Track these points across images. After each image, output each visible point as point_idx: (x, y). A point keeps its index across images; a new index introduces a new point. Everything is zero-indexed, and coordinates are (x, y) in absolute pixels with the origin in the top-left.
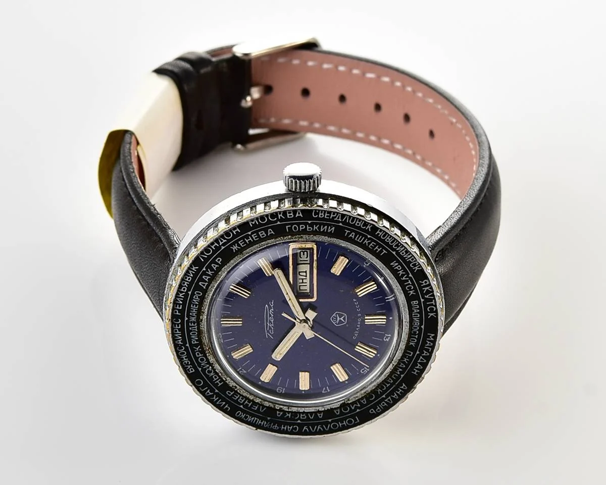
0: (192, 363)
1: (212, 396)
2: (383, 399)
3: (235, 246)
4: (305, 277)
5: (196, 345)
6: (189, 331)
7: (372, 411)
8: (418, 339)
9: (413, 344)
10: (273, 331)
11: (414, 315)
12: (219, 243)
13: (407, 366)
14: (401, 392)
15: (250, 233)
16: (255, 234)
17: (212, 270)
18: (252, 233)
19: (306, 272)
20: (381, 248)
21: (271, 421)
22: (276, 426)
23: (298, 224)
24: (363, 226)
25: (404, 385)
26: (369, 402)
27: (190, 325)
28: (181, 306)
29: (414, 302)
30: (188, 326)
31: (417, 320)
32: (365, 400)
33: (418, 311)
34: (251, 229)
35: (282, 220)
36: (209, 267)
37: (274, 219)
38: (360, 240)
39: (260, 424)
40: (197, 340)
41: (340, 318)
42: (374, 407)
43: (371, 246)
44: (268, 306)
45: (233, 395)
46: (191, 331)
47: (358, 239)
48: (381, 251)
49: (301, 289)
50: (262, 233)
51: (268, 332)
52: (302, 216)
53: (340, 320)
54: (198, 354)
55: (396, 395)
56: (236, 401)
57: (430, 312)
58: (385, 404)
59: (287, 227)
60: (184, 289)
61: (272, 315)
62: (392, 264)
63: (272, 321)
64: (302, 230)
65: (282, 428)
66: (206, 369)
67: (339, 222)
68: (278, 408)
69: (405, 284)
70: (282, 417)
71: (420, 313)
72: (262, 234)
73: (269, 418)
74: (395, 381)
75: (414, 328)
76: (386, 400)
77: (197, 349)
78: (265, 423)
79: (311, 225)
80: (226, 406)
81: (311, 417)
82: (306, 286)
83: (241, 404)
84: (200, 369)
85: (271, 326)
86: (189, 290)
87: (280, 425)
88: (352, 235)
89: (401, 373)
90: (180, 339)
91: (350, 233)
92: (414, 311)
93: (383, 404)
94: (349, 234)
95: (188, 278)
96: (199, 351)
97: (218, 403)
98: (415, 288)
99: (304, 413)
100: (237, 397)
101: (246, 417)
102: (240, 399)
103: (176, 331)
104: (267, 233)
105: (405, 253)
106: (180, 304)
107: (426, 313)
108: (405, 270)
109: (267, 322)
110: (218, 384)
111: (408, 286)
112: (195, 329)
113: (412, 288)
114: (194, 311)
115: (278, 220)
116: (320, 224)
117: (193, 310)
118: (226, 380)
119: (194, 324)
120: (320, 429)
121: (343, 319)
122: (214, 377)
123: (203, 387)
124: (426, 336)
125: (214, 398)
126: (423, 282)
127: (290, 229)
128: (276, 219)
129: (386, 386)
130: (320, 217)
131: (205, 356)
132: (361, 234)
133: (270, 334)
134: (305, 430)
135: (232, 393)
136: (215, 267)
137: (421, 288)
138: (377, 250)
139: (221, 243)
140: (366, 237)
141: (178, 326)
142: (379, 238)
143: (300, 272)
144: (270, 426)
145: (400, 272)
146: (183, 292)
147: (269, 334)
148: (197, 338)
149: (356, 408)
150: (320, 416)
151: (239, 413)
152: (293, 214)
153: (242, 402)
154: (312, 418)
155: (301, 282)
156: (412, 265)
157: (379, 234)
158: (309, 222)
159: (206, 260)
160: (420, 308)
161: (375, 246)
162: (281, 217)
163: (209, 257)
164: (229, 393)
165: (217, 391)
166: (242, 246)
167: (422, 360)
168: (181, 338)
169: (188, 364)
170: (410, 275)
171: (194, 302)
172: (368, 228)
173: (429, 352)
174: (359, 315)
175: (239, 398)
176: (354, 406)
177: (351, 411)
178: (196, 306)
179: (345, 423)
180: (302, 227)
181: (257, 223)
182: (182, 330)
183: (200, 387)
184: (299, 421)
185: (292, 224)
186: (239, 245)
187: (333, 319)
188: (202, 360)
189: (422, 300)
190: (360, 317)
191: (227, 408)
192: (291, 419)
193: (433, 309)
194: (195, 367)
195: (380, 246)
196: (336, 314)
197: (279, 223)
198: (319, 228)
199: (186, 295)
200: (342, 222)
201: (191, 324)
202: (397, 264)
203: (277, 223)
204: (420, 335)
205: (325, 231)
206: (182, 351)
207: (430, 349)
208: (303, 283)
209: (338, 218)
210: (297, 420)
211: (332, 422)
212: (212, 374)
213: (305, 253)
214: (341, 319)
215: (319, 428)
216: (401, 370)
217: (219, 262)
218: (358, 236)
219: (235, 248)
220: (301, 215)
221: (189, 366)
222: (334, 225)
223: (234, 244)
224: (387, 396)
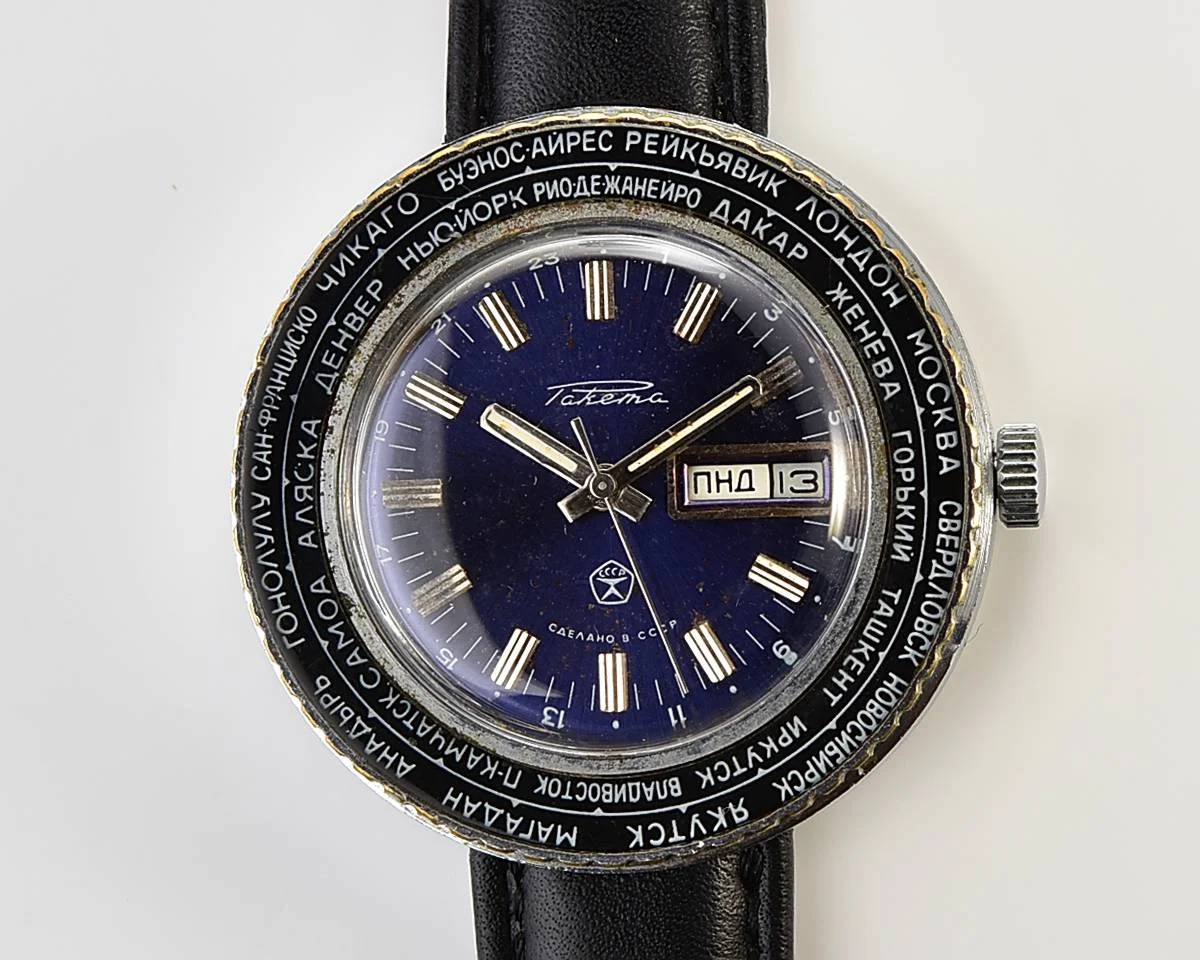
0: (470, 185)
1: (365, 240)
2: (363, 713)
3: (846, 295)
4: (735, 486)
5: (528, 195)
6: (573, 175)
7: (323, 682)
8: (559, 802)
9: (543, 787)
10: (570, 403)
11: (634, 788)
12: (853, 250)
13: (474, 774)
14: (386, 761)
15: (887, 333)
16: (883, 349)
17: (769, 234)
18: (886, 341)
19: (751, 489)
20: (845, 689)
21: (284, 404)
22: (269, 418)
23: (916, 464)
24: (913, 638)
25: (409, 768)
26: (353, 673)
27: (593, 177)
28: (654, 152)
29: (678, 786)
30: (587, 172)
31: (618, 794)
32: (360, 661)
33: (650, 798)
34: (900, 336)
35: (928, 418)
36: (778, 226)
37: (933, 398)
38: (870, 632)
39: (276, 376)
40: (544, 196)
41: (616, 586)
42: (337, 688)
43: (851, 663)
44: (651, 388)
45: (368, 297)
46: (574, 180)
47: (873, 625)
48: (836, 690)
49: (699, 477)
50: (888, 367)
51: (568, 391)
52: (941, 472)
53: (609, 586)
54: (499, 201)
55: (377, 746)
56: (349, 307)
57: (645, 831)
58: (346, 719)
59: (908, 433)
60: (707, 159)
61: (620, 401)
62: (796, 719)
63: (602, 401)
64: (900, 473)
65: (265, 437)
66: (453, 221)
67: (926, 571)
68: (330, 424)
69: (734, 759)
70: (299, 435)
71: (643, 804)
72: (885, 366)
73: (294, 398)
74: (423, 743)
75: (594, 789)
76: (359, 718)
77: (518, 198)
78: (279, 389)
79: (914, 499)
80: (332, 281)
81: (300, 516)
82: (710, 491)
83: (338, 319)
84: (452, 206)
85: (586, 397)
86: (704, 171)
87: (271, 428)
88: (885, 610)
89: (449, 760)
90: (547, 150)
91: (892, 605)
92: (648, 786)
93: (347, 713)
94: (889, 601)
95: (743, 170)
96: (510, 202)
97: (342, 256)
98: (720, 786)
99: (316, 493)
100: (361, 310)
101: (297, 335)
102: (356, 318)
103: (573, 139)
104: (888, 378)
105: (831, 754)
106: (659, 148)
107: (644, 821)
108: (776, 758)
109: (600, 386)
110: (405, 255)
111: (726, 767)
112: (582, 190)
113: (719, 778)
114: (637, 187)
115: (929, 408)
116: (918, 523)
117: (641, 183)
118: (421, 278)
119: (596, 188)
120: (262, 540)
121: (613, 594)
122: (427, 243)
123: (394, 215)
124: (568, 824)
125: (358, 247)
126: (740, 808)
127: (903, 441)
128: (932, 403)
129: (407, 718)
130: (942, 520)
131: (495, 219)
132: (889, 633)
133: (560, 398)
134: (258, 501)
135: (374, 295)
136: (780, 240)
137: (722, 802)
138: (840, 678)
139: (853, 257)
140: (880, 647)
141: (589, 145)
142: (877, 683)
143: (749, 472)
144: (268, 401)
145: (772, 744)
146: (697, 158)
147: (560, 395)
148: (550, 197)
149: (334, 639)
150: (306, 540)
151: (311, 316)
152: (948, 448)
153: (345, 322)
154: (298, 518)
155: (721, 478)
156: (794, 776)
157: (891, 680)
158: (924, 494)
159: (801, 218)
160: (657, 803)
161: (853, 674)
162: (938, 416)
163: (811, 227)
164: (377, 285)
165: (381, 253)
166: (845, 315)
167: (492, 813)
168: (552, 152)
169: (466, 171)
170: (761, 772)
171: (668, 185)
172: (908, 653)
173: (517, 832)
174: (626, 638)
175: (359, 314)
176: (338, 632)
177: (323, 626)
178: (653, 192)
179: (282, 608)
180: (908, 474)
181: (917, 354)
182: (578, 154)
183: (395, 207)
184: (286, 482)
185: (916, 446)
186: (847, 305)
187: (612, 566)
188: (482, 211)
189: (683, 808)
190: (618, 640)
191: (325, 283)
192: (293, 460)
193: (657, 837)
194: (458, 191)
195: (852, 688)
196: (627, 574)
197: (919, 411)
198: (906, 520)
199: (688, 165)
200: (926, 580)
201: (596, 180)
202: (797, 735)
203: (920, 405)
204: (573, 804)
205: (897, 537)
206: (511, 157)
207: (528, 836)
208: (719, 481)
209: (937, 570)
210: (290, 476)
211: (287, 575)
212: (436, 239)
213: (812, 486)
214: (612, 590)
215: (266, 537)
216: (458, 758)
217: (793, 253)
218: (885, 626)
219: (840, 294)
220: (945, 470)
221: (460, 176)
222: (915, 560)
223: (852, 290)
224: (371, 722)
